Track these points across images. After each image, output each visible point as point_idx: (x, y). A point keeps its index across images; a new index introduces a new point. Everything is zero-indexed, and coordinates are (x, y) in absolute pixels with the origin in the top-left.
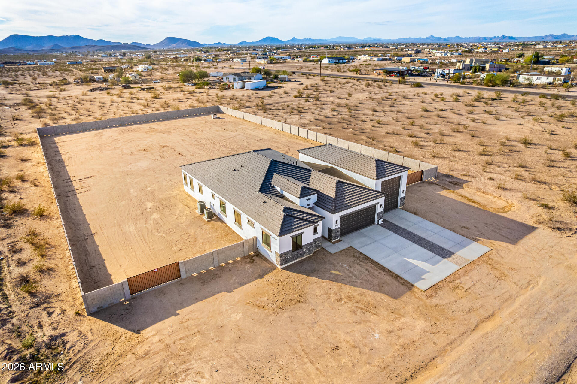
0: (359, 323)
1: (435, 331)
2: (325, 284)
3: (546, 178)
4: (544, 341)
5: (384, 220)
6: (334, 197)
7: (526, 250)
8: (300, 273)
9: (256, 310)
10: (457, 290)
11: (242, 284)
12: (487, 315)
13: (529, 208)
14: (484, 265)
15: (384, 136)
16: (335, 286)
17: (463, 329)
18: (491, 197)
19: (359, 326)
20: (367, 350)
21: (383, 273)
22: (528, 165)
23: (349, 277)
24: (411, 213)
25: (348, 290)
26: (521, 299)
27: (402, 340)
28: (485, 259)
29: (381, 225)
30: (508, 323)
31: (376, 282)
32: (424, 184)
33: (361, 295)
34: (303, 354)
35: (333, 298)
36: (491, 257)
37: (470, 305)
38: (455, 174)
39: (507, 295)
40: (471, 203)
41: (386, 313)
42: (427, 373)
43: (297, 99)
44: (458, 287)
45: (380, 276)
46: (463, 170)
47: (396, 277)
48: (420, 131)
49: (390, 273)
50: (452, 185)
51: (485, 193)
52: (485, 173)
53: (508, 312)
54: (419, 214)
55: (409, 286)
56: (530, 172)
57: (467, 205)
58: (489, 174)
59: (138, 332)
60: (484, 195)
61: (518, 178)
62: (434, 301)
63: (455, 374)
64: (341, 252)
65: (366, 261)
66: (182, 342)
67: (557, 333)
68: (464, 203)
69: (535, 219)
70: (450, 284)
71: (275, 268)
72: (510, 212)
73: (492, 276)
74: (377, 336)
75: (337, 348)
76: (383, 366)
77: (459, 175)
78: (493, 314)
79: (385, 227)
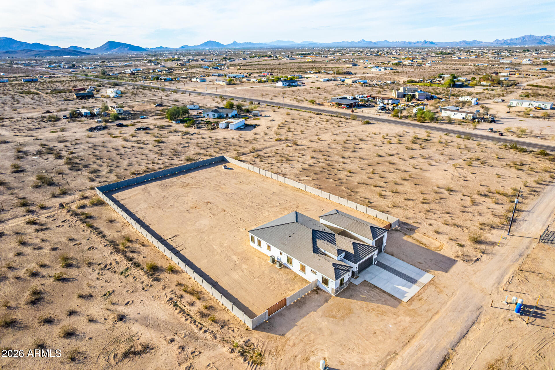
0: (381, 321)
1: (414, 321)
2: (359, 302)
3: (461, 222)
4: (459, 322)
5: (378, 262)
6: (354, 253)
7: (451, 275)
8: (345, 297)
9: (332, 319)
10: (421, 301)
11: (319, 306)
12: (435, 312)
13: (452, 246)
14: (432, 286)
15: (357, 187)
16: (365, 304)
17: (426, 319)
18: (431, 239)
19: (381, 322)
20: (388, 332)
21: (385, 295)
22: (451, 212)
23: (370, 298)
24: (390, 254)
25: (371, 305)
26: (449, 303)
27: (401, 327)
28: (432, 282)
29: (376, 265)
30: (444, 315)
31: (383, 300)
32: (393, 232)
33: (378, 307)
34: (362, 337)
35: (366, 310)
36: (435, 281)
37: (427, 308)
38: (409, 222)
39: (443, 301)
40: (421, 245)
41: (391, 315)
42: (414, 340)
43: (279, 142)
44: (421, 299)
45: (384, 296)
46: (413, 218)
47: (392, 296)
48: (380, 180)
49: (388, 294)
50: (408, 230)
51: (428, 236)
52: (426, 220)
53: (444, 310)
54: (394, 255)
55: (399, 301)
56: (452, 218)
57: (419, 246)
58: (429, 220)
59: (283, 335)
60: (427, 238)
61: (446, 223)
62: (411, 307)
63: (425, 339)
64: (361, 283)
65: (375, 288)
66: (306, 337)
67: (464, 318)
68: (417, 245)
69: (455, 255)
70: (418, 298)
71: (331, 296)
72: (442, 250)
73: (436, 292)
74: (390, 326)
75: (375, 333)
76: (396, 338)
77: (411, 222)
78: (438, 312)
79: (378, 266)
